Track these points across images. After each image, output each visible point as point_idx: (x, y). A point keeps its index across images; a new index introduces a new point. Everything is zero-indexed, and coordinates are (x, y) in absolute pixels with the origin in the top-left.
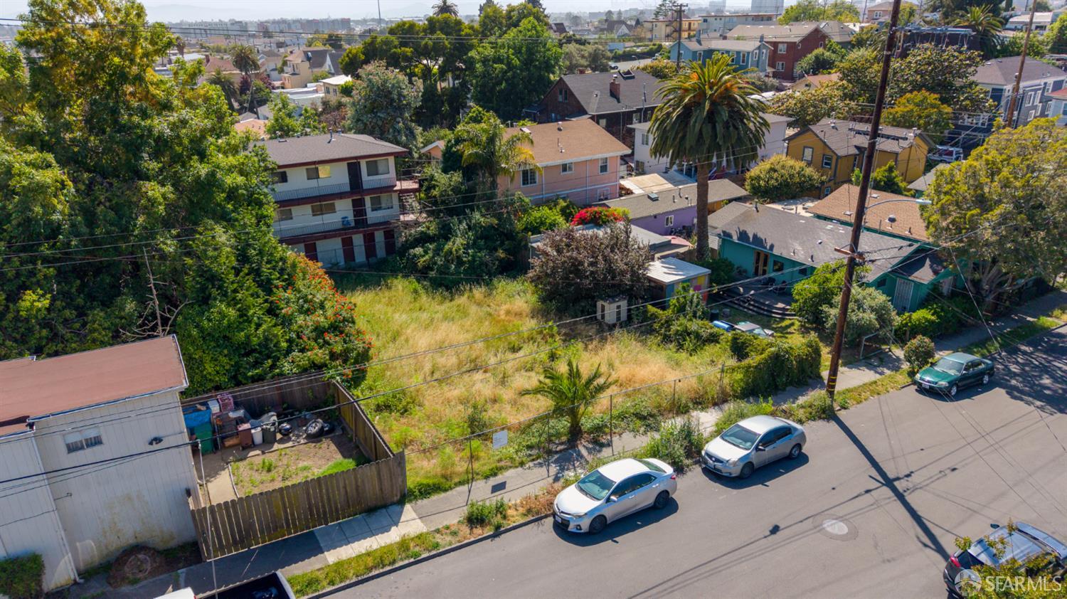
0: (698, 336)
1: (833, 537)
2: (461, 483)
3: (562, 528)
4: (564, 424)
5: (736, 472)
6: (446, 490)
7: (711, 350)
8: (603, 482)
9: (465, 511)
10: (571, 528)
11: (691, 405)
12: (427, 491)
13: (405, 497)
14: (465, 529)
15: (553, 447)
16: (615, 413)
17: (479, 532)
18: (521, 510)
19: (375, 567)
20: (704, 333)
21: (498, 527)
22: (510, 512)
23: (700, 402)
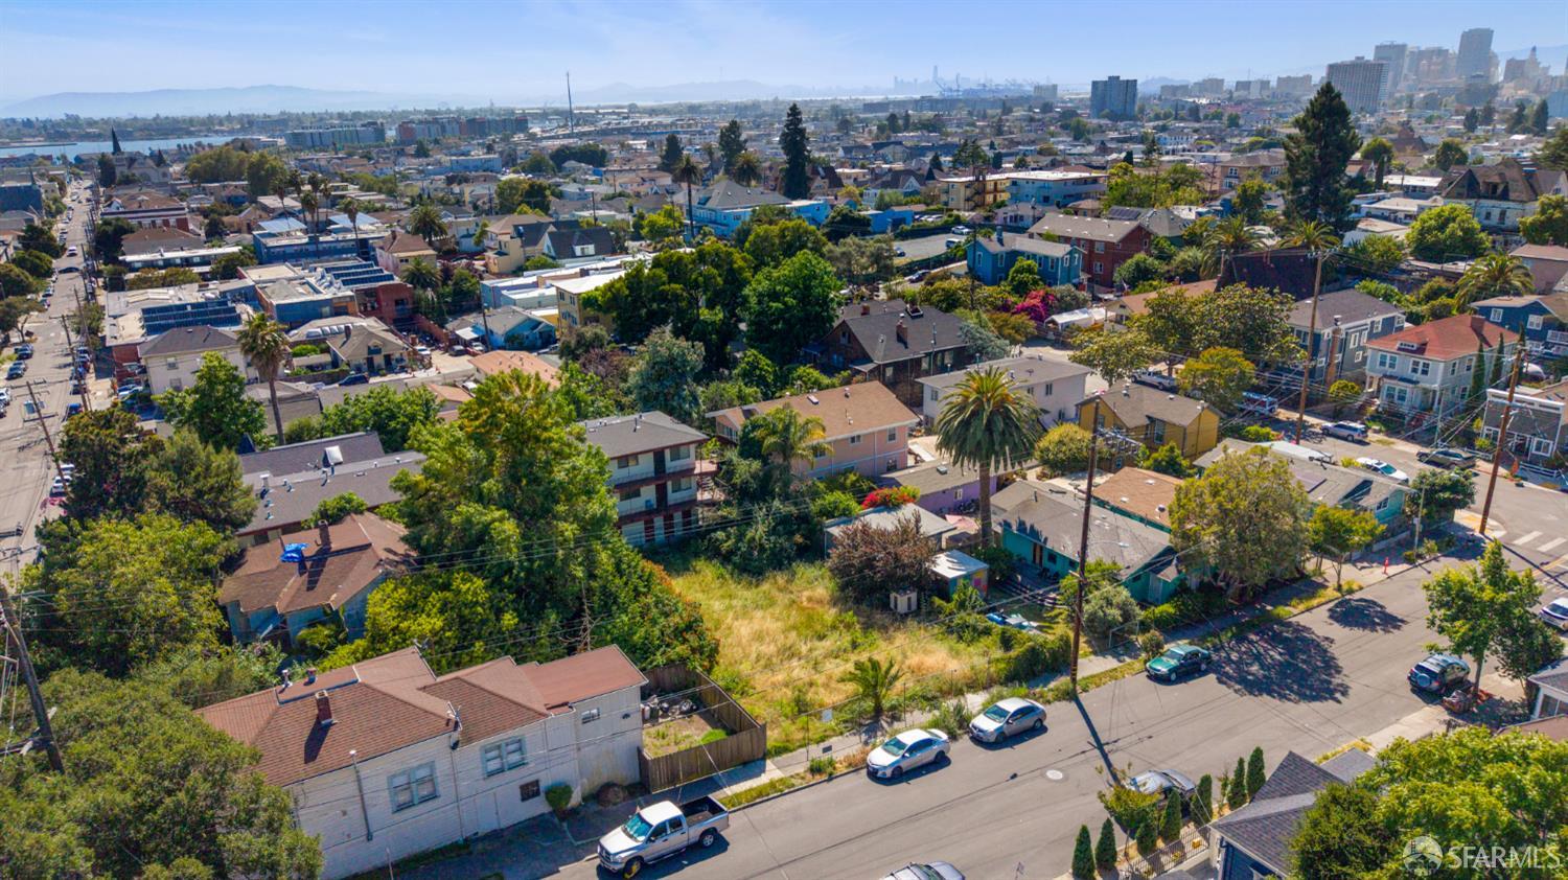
0: (975, 629)
1: (1051, 781)
2: (801, 747)
3: (874, 775)
4: (869, 704)
5: (992, 739)
6: (791, 751)
7: (985, 641)
8: (899, 745)
9: (808, 764)
10: (880, 774)
11: (965, 689)
12: (780, 751)
13: (766, 755)
14: (809, 776)
15: (863, 721)
16: (908, 695)
17: (818, 778)
18: (845, 764)
19: (758, 797)
20: (981, 626)
21: (831, 774)
22: (837, 765)
23: (974, 686)
